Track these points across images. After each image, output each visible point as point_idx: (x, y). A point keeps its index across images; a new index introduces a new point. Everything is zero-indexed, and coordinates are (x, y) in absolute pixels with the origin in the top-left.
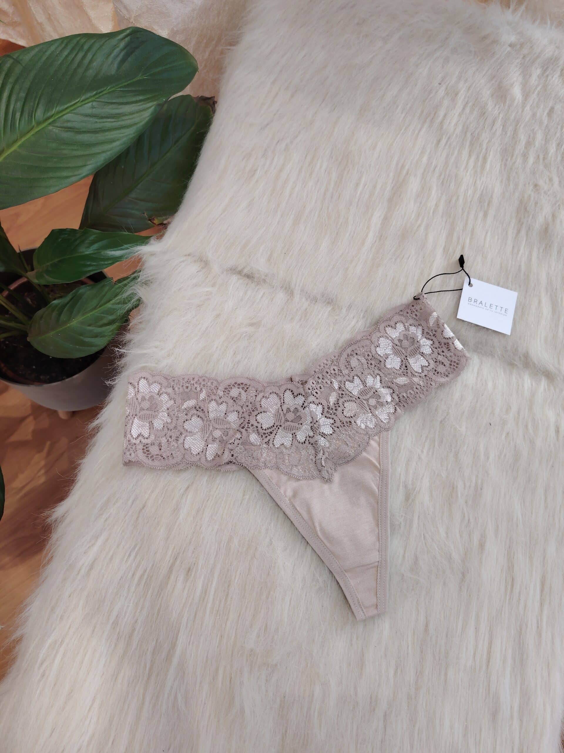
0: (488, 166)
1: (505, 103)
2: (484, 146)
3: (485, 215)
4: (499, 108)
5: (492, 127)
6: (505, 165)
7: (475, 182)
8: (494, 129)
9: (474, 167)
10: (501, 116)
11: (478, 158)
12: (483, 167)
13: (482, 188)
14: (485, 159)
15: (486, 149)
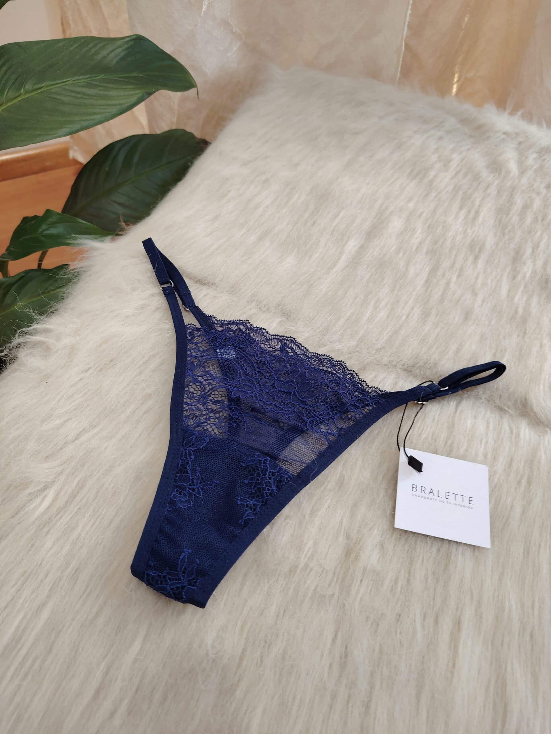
0: (480, 219)
1: (500, 174)
2: (477, 203)
3: (476, 258)
4: (494, 177)
5: (486, 190)
6: (500, 221)
7: (466, 230)
8: (488, 191)
9: (465, 218)
10: (496, 182)
11: (469, 211)
12: (475, 219)
13: (474, 235)
14: (477, 213)
15: (479, 206)
